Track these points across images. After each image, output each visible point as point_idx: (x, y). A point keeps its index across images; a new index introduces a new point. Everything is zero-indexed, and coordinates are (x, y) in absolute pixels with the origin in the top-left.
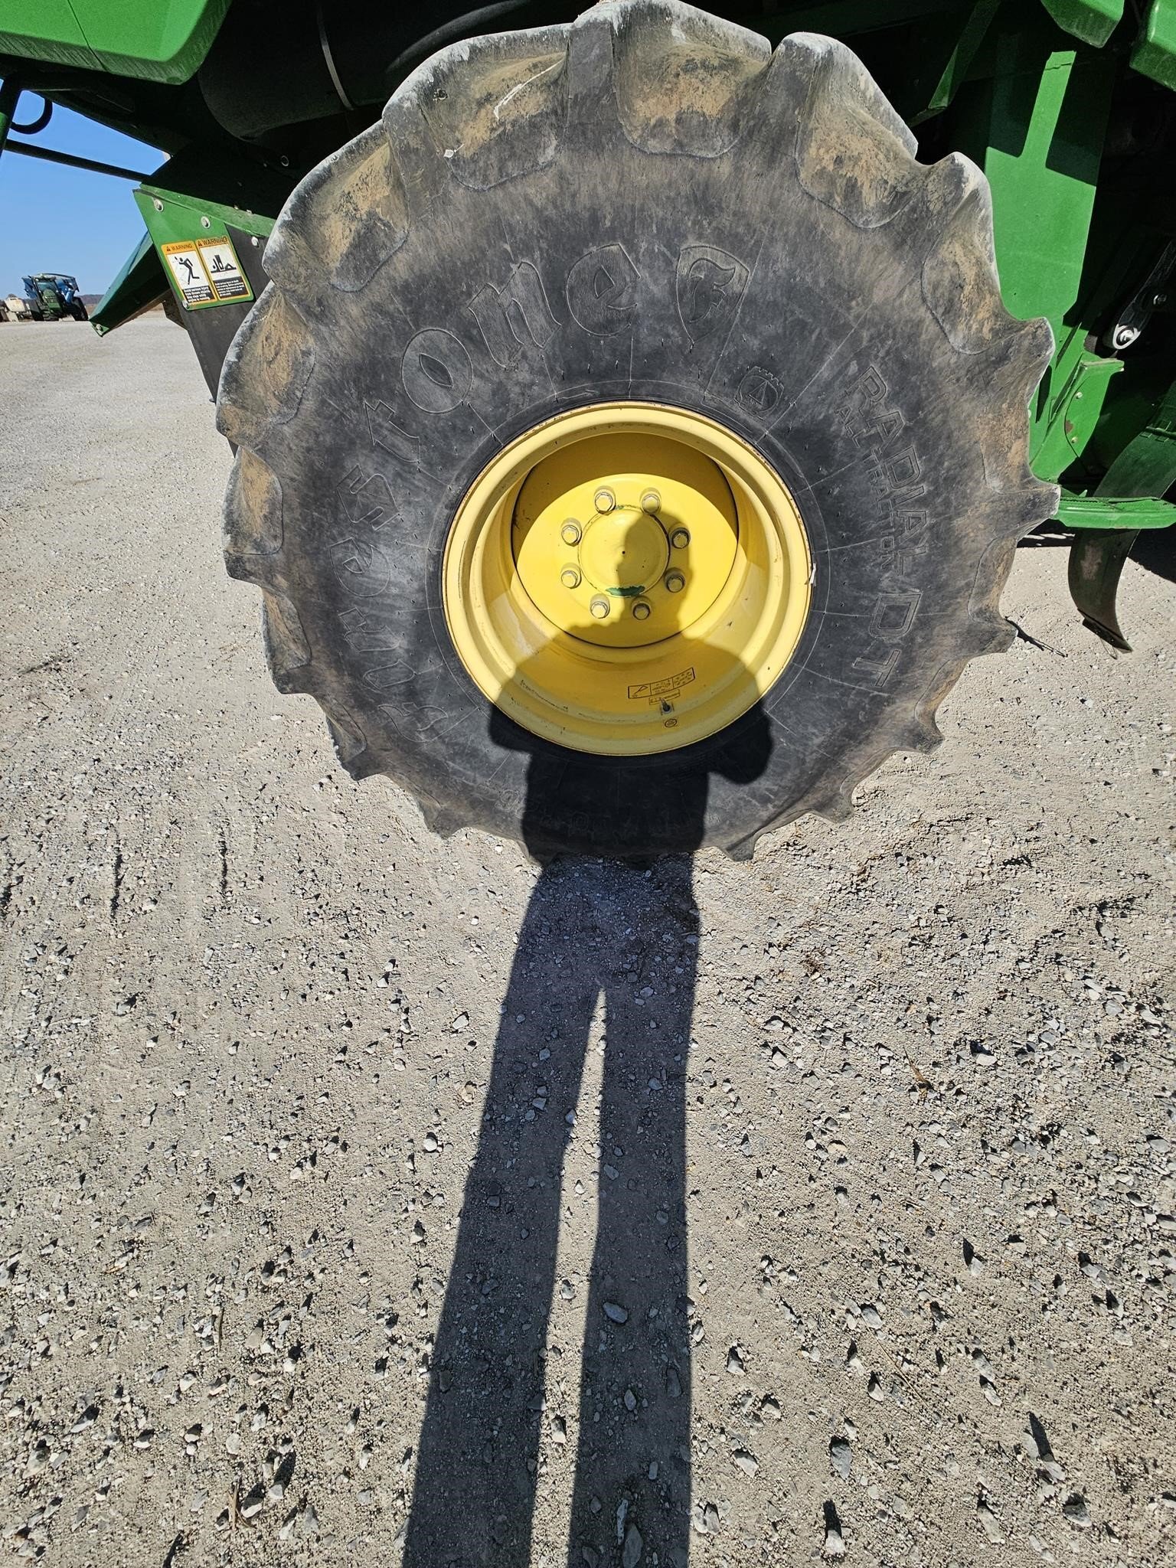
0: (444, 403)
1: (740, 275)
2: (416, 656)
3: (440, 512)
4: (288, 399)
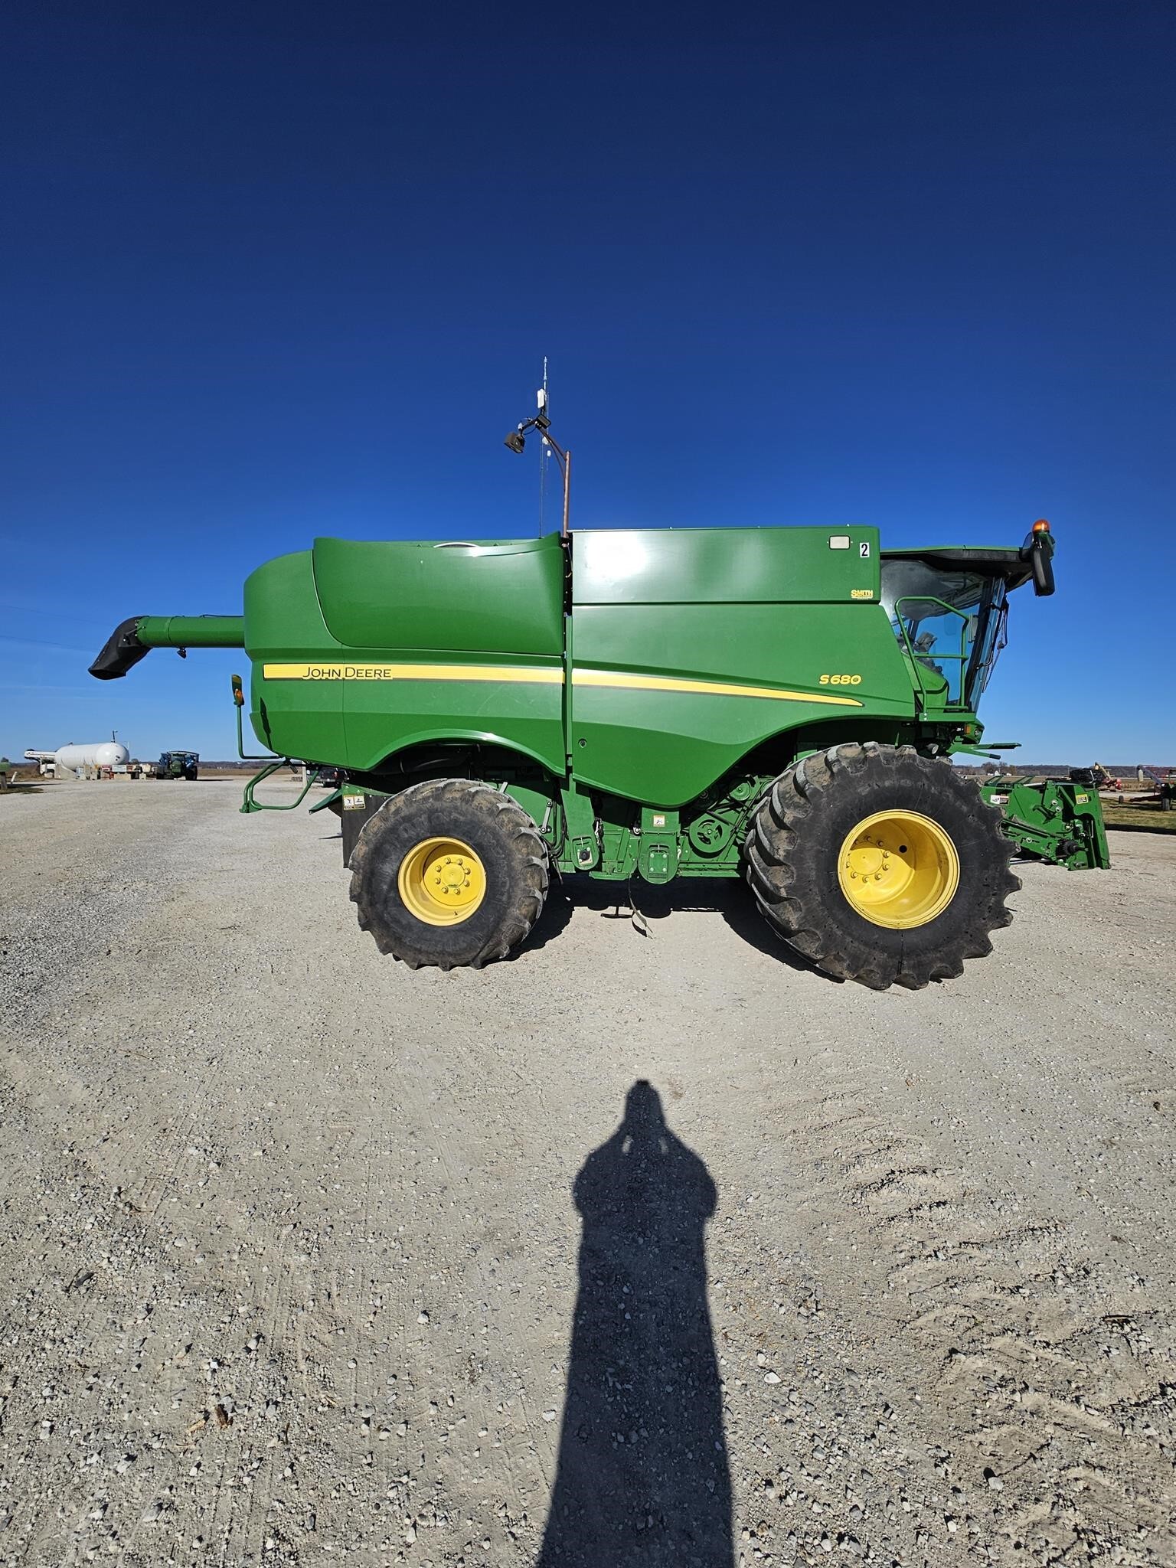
0: (406, 836)
1: (462, 818)
2: (389, 891)
3: (402, 857)
4: (376, 834)
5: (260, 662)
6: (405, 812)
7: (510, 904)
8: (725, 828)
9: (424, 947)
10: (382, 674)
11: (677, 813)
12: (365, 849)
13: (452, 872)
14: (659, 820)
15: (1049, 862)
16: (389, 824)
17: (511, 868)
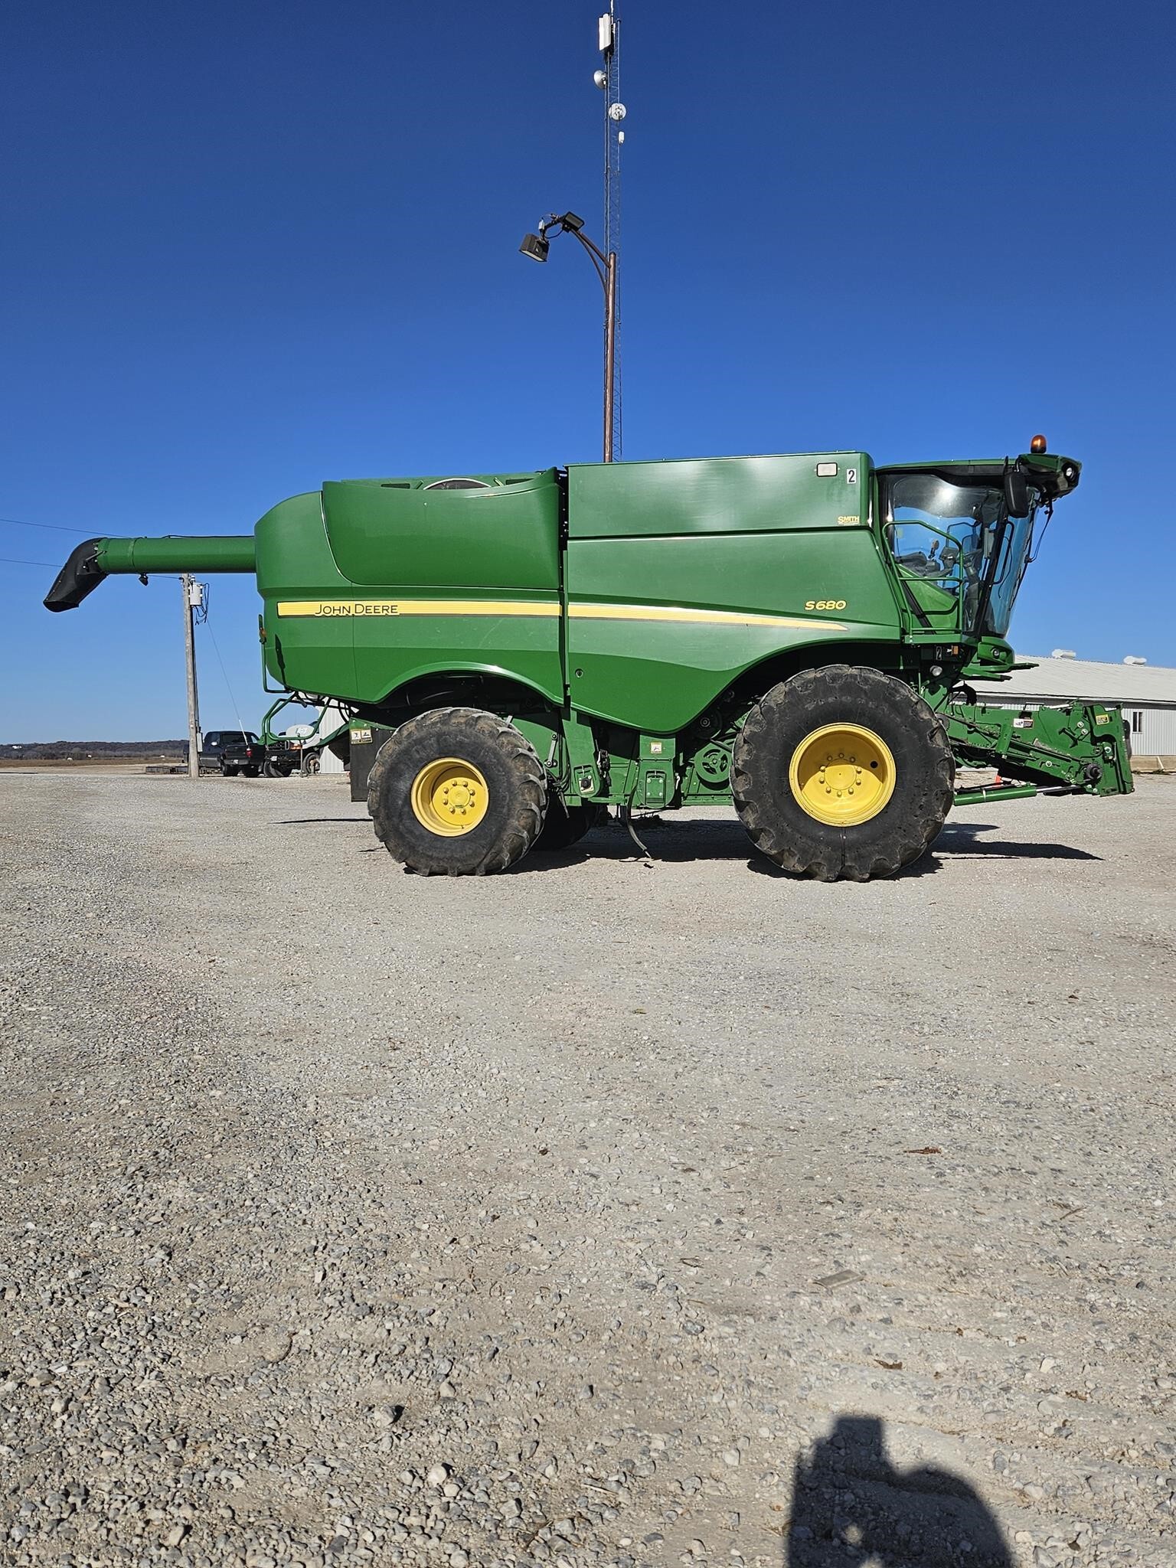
0: (418, 756)
1: (466, 741)
2: (403, 806)
3: (414, 776)
4: (391, 755)
5: (273, 600)
6: (417, 735)
7: (509, 815)
8: (730, 757)
9: (435, 855)
10: (390, 610)
11: (673, 739)
12: (381, 769)
13: (458, 794)
14: (656, 747)
16: (402, 747)
17: (510, 784)
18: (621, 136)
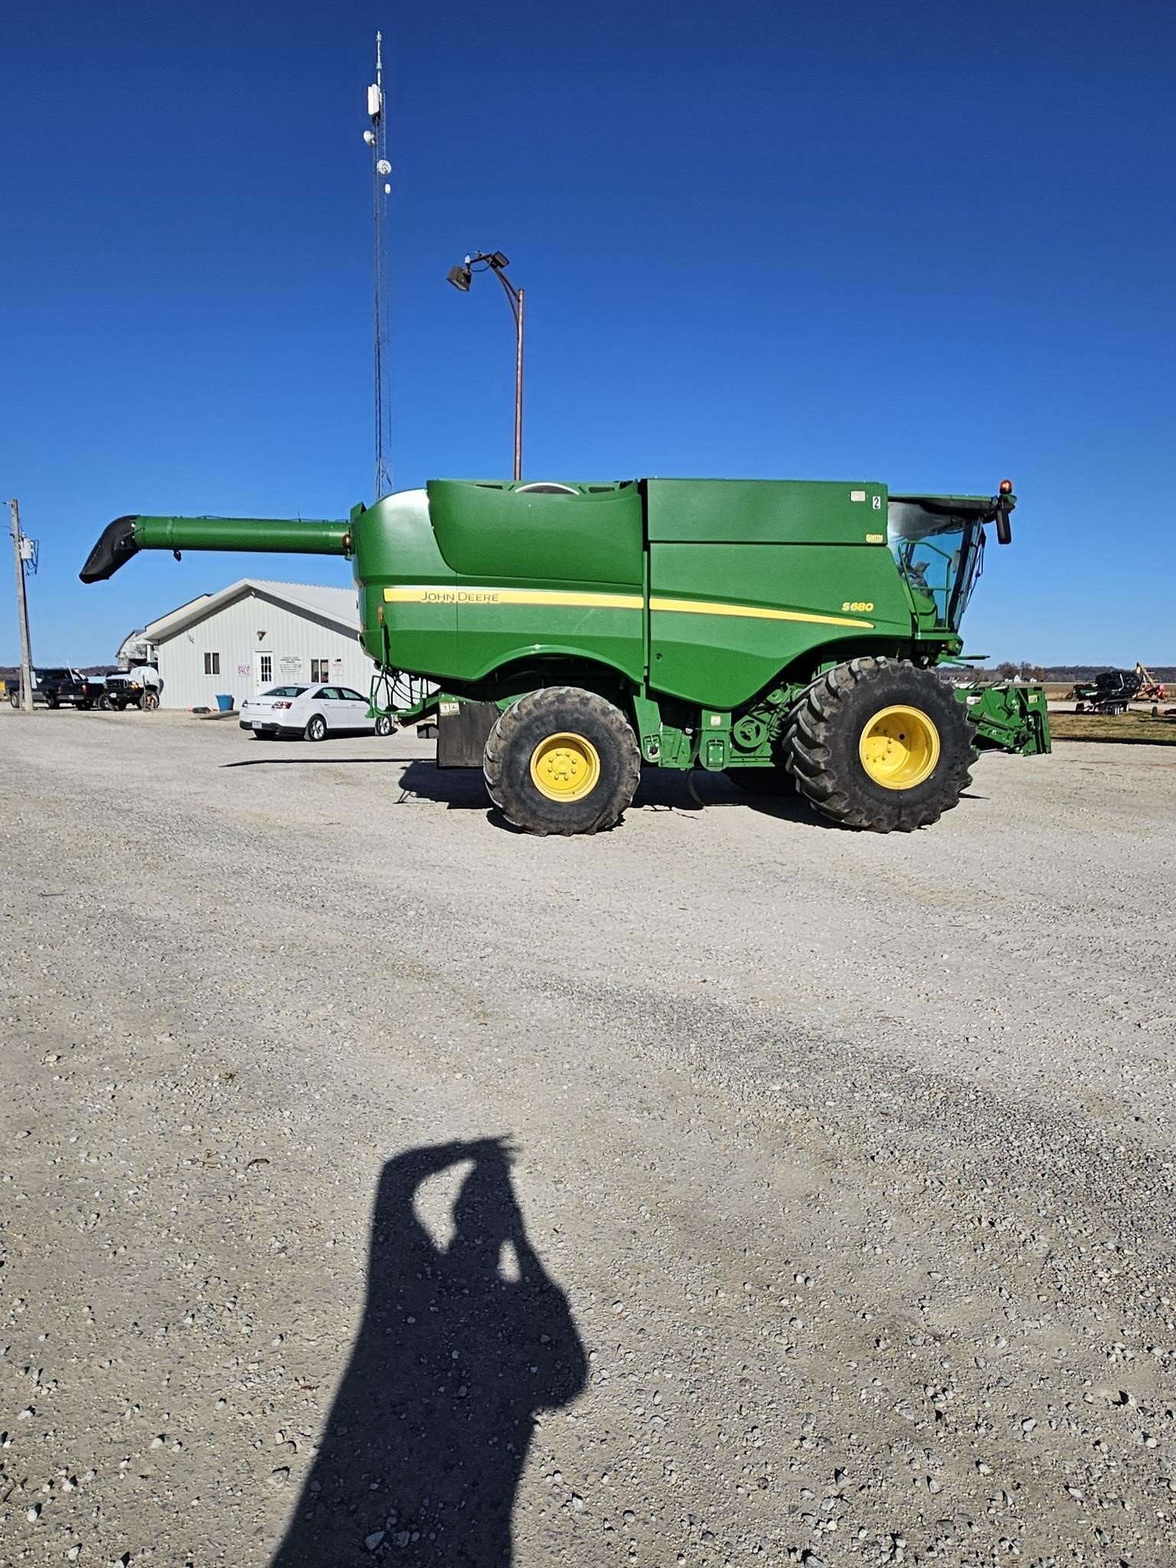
0: (538, 732)
1: (582, 718)
2: (524, 776)
3: (533, 748)
6: (536, 713)
7: (619, 783)
8: (763, 728)
9: (555, 817)
10: (489, 599)
11: (730, 714)
12: (502, 744)
13: (562, 763)
14: (716, 720)
15: (1011, 751)
16: (523, 723)
17: (620, 755)
18: (388, 188)
